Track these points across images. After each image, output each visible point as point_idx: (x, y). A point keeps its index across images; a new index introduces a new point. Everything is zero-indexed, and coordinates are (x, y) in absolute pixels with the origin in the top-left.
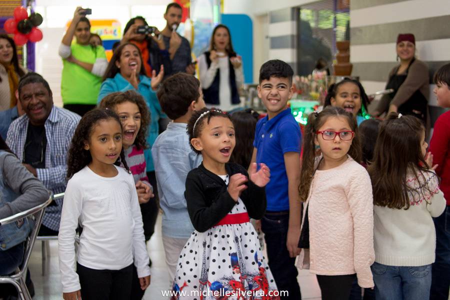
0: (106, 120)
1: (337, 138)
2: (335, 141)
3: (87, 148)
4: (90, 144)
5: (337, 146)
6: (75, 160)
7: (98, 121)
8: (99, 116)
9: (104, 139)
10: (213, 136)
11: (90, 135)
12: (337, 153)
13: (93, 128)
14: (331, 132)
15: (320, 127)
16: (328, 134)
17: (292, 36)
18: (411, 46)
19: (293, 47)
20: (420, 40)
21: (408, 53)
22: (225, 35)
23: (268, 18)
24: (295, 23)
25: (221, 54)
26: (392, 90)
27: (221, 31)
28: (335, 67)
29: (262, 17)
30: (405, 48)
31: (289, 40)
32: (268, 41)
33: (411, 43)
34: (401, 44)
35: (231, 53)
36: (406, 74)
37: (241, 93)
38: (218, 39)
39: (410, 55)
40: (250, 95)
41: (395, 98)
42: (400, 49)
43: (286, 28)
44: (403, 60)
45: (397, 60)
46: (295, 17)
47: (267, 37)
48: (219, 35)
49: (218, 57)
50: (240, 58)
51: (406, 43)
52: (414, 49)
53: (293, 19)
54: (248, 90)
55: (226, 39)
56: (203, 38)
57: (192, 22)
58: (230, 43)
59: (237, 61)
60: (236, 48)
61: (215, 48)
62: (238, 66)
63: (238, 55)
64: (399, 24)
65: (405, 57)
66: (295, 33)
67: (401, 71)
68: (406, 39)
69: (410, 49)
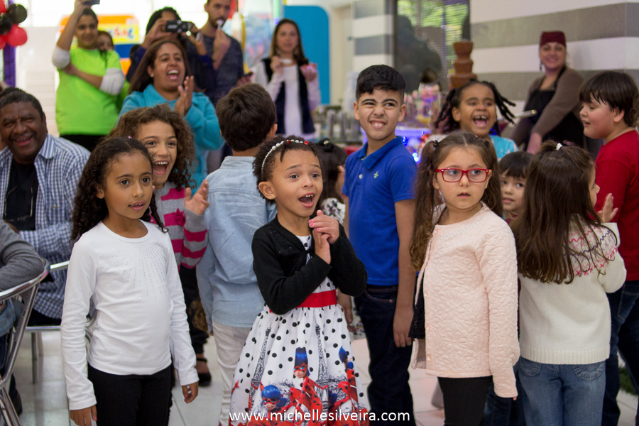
0: (127, 154)
1: (465, 179)
2: (461, 184)
3: (101, 196)
4: (105, 189)
5: (464, 191)
6: (83, 213)
7: (116, 155)
8: (117, 148)
9: (126, 181)
10: (289, 179)
11: (105, 176)
12: (464, 200)
13: (109, 166)
14: (456, 171)
15: (440, 162)
16: (452, 173)
17: (387, 37)
18: (560, 49)
19: (387, 52)
20: (573, 40)
21: (557, 59)
22: (292, 34)
23: (352, 12)
24: (390, 17)
25: (287, 61)
26: (533, 112)
27: (287, 28)
28: (453, 79)
29: (343, 9)
30: (552, 52)
31: (382, 42)
32: (352, 44)
33: (561, 46)
34: (545, 46)
35: (300, 60)
36: (553, 89)
37: (315, 117)
38: (281, 39)
39: (559, 63)
40: (328, 121)
41: (539, 124)
42: (545, 54)
43: (378, 26)
44: (549, 70)
45: (541, 69)
46: (391, 9)
47: (350, 39)
48: (284, 34)
49: (282, 65)
50: (314, 66)
51: (553, 45)
52: (565, 54)
53: (387, 12)
54: (325, 114)
55: (294, 40)
56: (258, 40)
57: (242, 17)
58: (299, 46)
59: (310, 70)
60: (307, 54)
61: (279, 52)
62: (313, 77)
63: (311, 63)
64: (542, 18)
65: (552, 65)
66: (390, 32)
67: (546, 85)
68: (553, 39)
69: (559, 54)
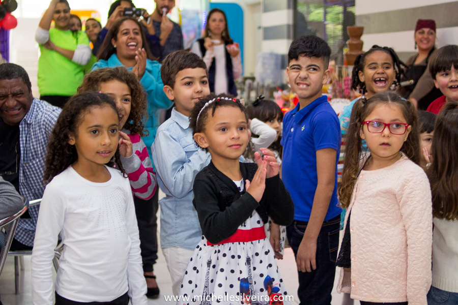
0: (99, 107)
1: (386, 131)
2: (383, 135)
3: (72, 142)
4: (77, 137)
5: (385, 141)
7: (88, 107)
8: (89, 102)
9: (96, 131)
10: (219, 132)
11: (77, 125)
12: (385, 149)
13: (81, 116)
15: (366, 116)
16: (376, 125)
17: (288, 26)
18: (432, 33)
19: (289, 38)
21: (428, 42)
22: (221, 21)
23: (261, 7)
24: (291, 12)
25: (217, 41)
27: (217, 16)
29: (254, 6)
30: (425, 36)
31: (285, 30)
32: (261, 32)
33: (432, 31)
34: (421, 31)
35: (227, 41)
36: (425, 64)
38: (213, 25)
39: (430, 45)
40: (246, 88)
41: (415, 91)
42: (420, 36)
43: (282, 17)
44: (421, 50)
45: (416, 48)
46: (292, 5)
47: (260, 28)
48: (214, 20)
49: (213, 44)
50: (237, 45)
51: (426, 30)
52: (435, 37)
53: (289, 8)
54: (244, 83)
55: (222, 25)
58: (226, 29)
59: (233, 48)
60: (232, 35)
61: (210, 34)
62: (236, 54)
63: (235, 43)
65: (424, 46)
66: (291, 22)
67: (419, 61)
68: (426, 25)
69: (431, 37)
